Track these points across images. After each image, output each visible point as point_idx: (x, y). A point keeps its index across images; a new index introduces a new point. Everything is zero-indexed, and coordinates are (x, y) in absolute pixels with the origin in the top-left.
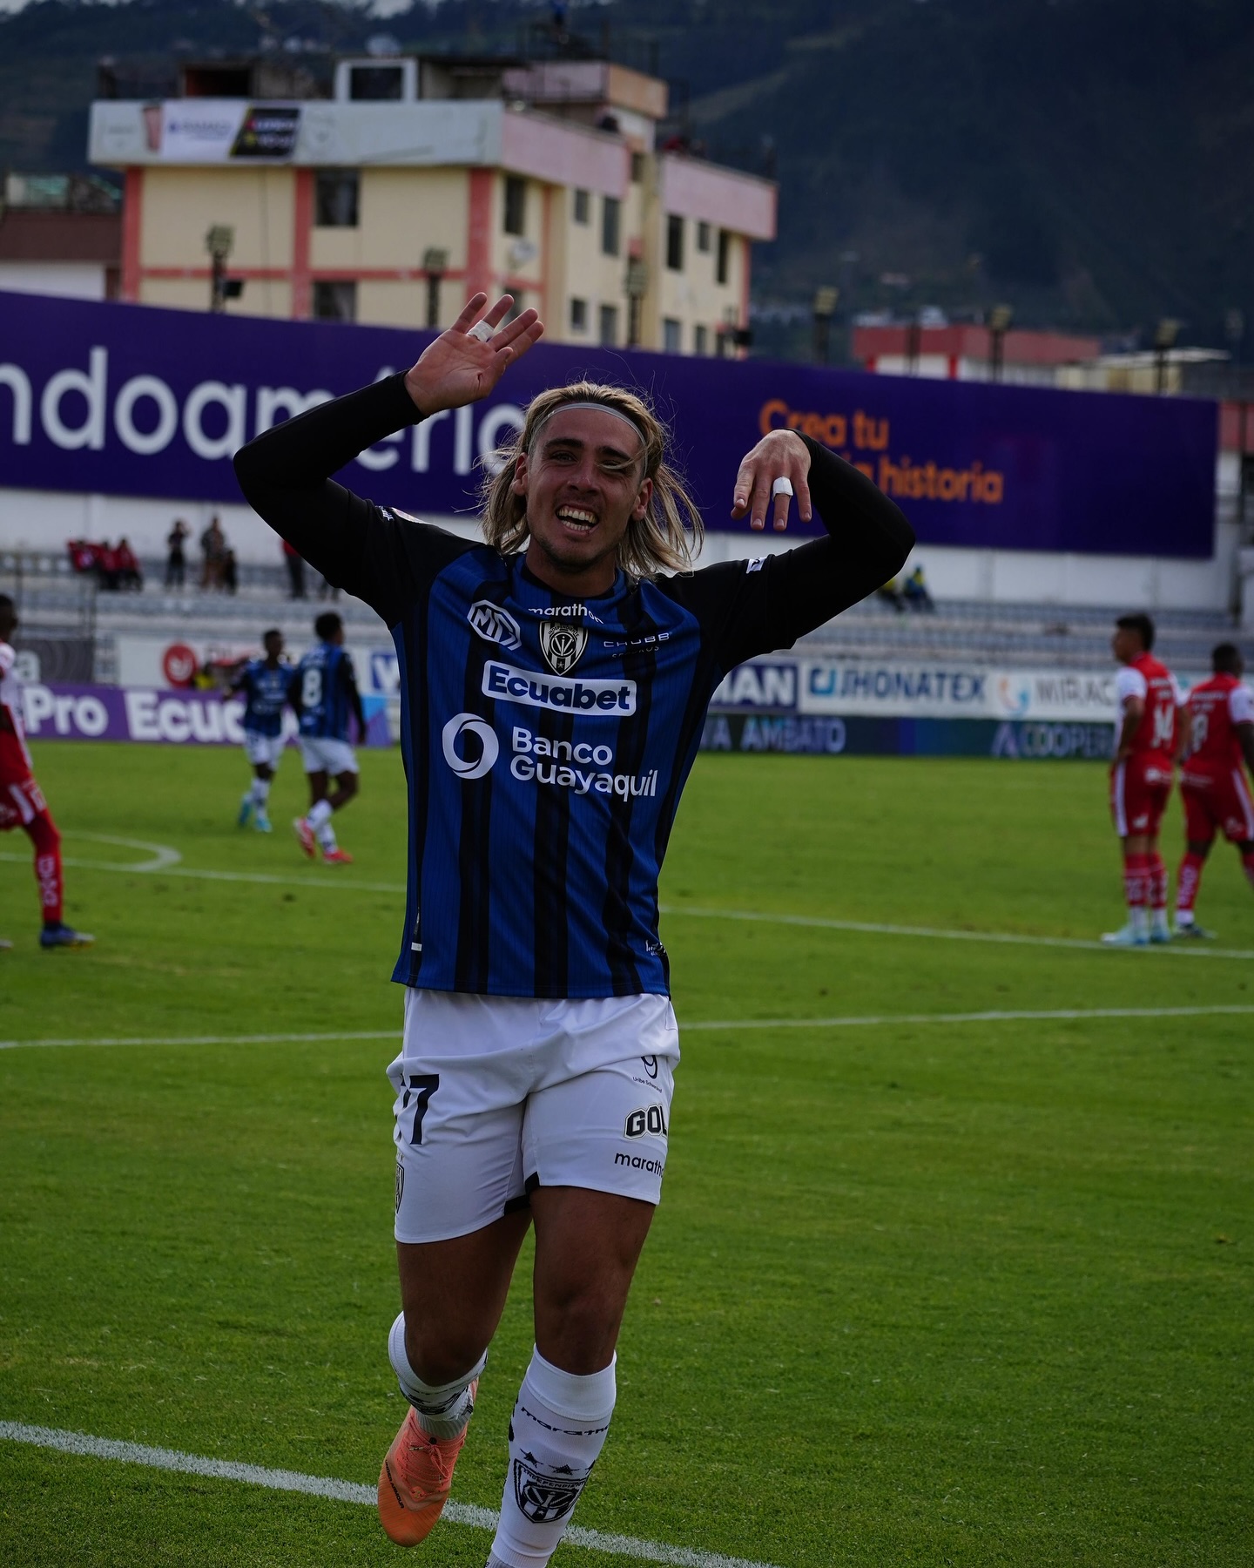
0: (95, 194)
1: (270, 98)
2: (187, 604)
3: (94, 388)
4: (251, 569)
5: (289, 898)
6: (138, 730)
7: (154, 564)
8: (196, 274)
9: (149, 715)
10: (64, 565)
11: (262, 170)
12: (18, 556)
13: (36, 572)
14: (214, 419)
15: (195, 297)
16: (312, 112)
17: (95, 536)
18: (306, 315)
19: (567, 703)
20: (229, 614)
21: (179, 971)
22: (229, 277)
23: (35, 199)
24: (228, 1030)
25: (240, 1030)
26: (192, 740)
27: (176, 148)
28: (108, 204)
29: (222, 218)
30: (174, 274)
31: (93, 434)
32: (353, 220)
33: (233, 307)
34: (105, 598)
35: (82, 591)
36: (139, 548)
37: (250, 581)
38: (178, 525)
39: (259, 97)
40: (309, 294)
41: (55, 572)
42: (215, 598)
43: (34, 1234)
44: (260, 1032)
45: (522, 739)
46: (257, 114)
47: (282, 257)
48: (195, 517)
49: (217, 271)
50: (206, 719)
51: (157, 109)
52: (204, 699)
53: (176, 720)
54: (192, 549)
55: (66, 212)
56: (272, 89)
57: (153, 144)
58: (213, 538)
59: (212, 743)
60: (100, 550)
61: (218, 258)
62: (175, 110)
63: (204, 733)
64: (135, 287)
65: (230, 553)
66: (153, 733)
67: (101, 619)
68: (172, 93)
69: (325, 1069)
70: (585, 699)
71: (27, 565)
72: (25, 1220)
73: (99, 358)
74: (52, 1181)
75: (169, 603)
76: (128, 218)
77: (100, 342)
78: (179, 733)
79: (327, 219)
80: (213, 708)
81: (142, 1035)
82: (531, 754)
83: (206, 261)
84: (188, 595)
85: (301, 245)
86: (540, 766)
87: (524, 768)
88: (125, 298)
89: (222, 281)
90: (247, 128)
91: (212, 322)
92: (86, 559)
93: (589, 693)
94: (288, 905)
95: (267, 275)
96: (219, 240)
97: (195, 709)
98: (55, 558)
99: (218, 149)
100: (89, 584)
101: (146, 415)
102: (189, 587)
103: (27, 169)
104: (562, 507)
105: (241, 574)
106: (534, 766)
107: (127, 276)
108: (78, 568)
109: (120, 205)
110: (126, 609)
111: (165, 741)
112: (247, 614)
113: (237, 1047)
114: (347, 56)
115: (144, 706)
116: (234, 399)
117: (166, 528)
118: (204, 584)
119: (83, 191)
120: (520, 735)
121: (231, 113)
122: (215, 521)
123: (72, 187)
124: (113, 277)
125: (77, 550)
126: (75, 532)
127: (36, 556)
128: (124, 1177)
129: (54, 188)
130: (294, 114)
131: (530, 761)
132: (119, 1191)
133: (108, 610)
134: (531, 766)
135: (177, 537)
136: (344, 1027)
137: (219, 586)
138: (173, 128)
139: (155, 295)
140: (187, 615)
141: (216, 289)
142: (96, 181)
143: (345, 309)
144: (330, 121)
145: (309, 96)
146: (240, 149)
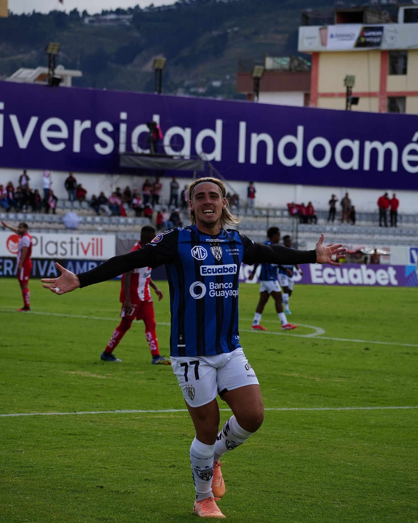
0: (301, 64)
1: (371, 23)
2: (335, 229)
3: (299, 142)
4: (360, 214)
5: (367, 349)
6: (315, 280)
7: (323, 212)
8: (340, 95)
9: (319, 273)
10: (286, 213)
11: (368, 52)
12: (267, 210)
13: (275, 216)
14: (347, 154)
15: (340, 104)
16: (388, 27)
17: (298, 201)
18: (385, 111)
19: (221, 272)
20: (352, 233)
21: (317, 379)
22: (354, 96)
23: (276, 66)
24: (334, 405)
25: (339, 405)
26: (336, 283)
27: (333, 45)
28: (306, 67)
29: (350, 73)
30: (331, 95)
31: (298, 160)
32: (405, 72)
33: (354, 108)
34: (302, 226)
35: (293, 223)
36: (316, 206)
37: (360, 220)
38: (333, 196)
39: (366, 23)
40: (386, 102)
41: (282, 216)
42: (347, 226)
43: (242, 492)
44: (348, 406)
45: (212, 286)
46: (366, 29)
47: (375, 88)
48: (339, 193)
49: (348, 93)
50: (342, 276)
51: (326, 28)
52: (341, 267)
53: (330, 276)
54: (338, 206)
55: (290, 71)
56: (372, 19)
57: (324, 43)
58: (346, 202)
59: (344, 284)
60: (300, 207)
61: (349, 89)
62: (332, 29)
63: (341, 281)
64: (316, 101)
65: (353, 207)
66: (321, 281)
67: (300, 235)
68: (331, 22)
69: (372, 422)
70: (226, 270)
71: (271, 213)
72: (239, 485)
73: (300, 130)
74: (253, 468)
75: (328, 228)
76: (313, 73)
77: (301, 124)
78: (332, 280)
79: (394, 71)
80: (345, 271)
81: (299, 407)
82: (214, 289)
83: (344, 90)
84: (336, 225)
85: (383, 82)
86: (216, 292)
87: (212, 293)
88: (311, 105)
89: (350, 97)
90: (362, 35)
91: (346, 114)
92: (295, 211)
93: (227, 268)
94: (366, 352)
95: (370, 95)
96: (349, 81)
97: (338, 271)
98: (283, 210)
99: (350, 44)
100: (296, 220)
101: (319, 153)
102: (336, 222)
103: (273, 55)
104: (204, 210)
105: (357, 216)
106: (215, 292)
107: (312, 97)
108: (292, 215)
109: (310, 67)
110: (311, 231)
111: (325, 283)
112: (360, 233)
113: (337, 412)
114: (403, 6)
115: (317, 270)
116: (355, 146)
117: (329, 198)
118: (342, 220)
119: (296, 63)
120: (211, 284)
121: (355, 29)
122: (347, 194)
123: (292, 61)
124: (307, 97)
125: (291, 207)
126: (290, 200)
127: (275, 210)
128: (283, 467)
129: (284, 62)
130: (381, 29)
131: (214, 291)
132: (280, 473)
133: (303, 231)
134: (214, 292)
135: (333, 202)
136: (383, 404)
137: (348, 222)
138: (332, 36)
139: (324, 104)
140: (335, 233)
141: (347, 101)
142: (301, 59)
143: (401, 108)
144: (396, 31)
145: (387, 22)
146: (359, 44)
